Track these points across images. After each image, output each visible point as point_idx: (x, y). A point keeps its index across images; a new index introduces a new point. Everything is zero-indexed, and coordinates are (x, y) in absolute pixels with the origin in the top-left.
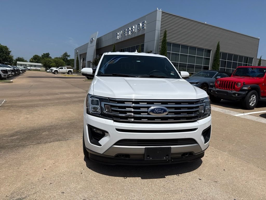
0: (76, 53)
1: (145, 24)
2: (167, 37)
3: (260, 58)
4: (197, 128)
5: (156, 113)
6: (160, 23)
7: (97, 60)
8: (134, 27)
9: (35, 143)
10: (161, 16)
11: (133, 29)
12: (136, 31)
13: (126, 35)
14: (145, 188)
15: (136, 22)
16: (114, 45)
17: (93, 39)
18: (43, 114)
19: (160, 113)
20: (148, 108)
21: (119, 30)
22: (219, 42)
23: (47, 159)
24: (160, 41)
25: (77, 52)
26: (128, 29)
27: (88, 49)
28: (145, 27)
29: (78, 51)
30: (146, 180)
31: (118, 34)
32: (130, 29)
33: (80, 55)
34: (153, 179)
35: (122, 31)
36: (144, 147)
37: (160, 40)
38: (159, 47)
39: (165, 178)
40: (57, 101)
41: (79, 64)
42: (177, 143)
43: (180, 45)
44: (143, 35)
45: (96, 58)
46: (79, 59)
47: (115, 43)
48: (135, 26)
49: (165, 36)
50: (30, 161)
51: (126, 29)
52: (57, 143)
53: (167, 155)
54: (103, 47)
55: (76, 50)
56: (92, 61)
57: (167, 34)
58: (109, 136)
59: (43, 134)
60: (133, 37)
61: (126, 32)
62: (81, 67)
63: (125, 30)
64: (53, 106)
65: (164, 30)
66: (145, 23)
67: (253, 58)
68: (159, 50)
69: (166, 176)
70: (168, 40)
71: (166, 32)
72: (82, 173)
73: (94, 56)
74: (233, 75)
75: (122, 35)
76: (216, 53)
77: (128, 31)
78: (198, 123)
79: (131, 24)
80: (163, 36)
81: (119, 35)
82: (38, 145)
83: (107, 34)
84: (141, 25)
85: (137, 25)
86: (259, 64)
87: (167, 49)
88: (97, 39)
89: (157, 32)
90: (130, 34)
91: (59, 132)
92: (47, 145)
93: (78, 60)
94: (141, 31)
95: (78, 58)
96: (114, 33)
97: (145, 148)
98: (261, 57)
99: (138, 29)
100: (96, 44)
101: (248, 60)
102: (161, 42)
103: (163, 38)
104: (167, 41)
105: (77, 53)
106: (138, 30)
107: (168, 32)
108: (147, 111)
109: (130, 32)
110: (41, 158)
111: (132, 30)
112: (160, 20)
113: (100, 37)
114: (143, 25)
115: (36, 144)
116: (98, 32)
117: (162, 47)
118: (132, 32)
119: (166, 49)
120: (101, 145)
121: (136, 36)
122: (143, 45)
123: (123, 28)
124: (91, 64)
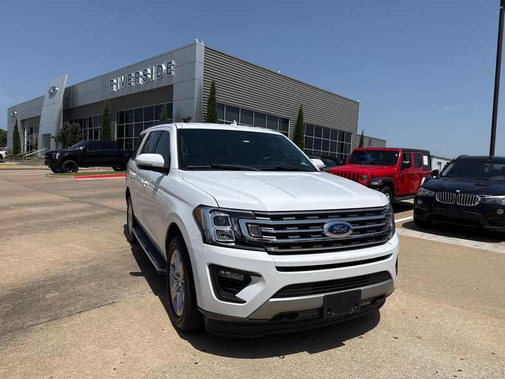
0: (12, 117)
1: (172, 67)
2: (216, 94)
3: (362, 134)
4: (392, 254)
5: (337, 233)
6: (203, 68)
7: (66, 133)
8: (149, 71)
9: (45, 320)
10: (203, 54)
11: (148, 74)
12: (153, 79)
13: (133, 84)
14: (326, 368)
15: (155, 61)
16: (107, 103)
17: (56, 89)
18: (13, 255)
19: (342, 233)
20: (322, 225)
21: (117, 74)
22: (302, 106)
23: (102, 348)
24: (204, 100)
25: (14, 114)
26: (136, 73)
27: (44, 109)
28: (172, 72)
29: (16, 113)
30: (318, 355)
31: (115, 81)
32: (141, 73)
33: (23, 121)
34: (328, 351)
35: (123, 77)
36: (323, 295)
37: (204, 97)
38: (204, 111)
39: (344, 345)
40: (21, 224)
41: (19, 141)
42: (368, 281)
43: (239, 108)
44: (171, 87)
45: (64, 129)
46: (20, 130)
47: (109, 98)
48: (152, 68)
49: (213, 92)
50: (66, 359)
51: (133, 74)
52: (95, 313)
53: (356, 305)
54: (80, 105)
55: (11, 110)
56: (54, 134)
57: (217, 88)
58: (264, 281)
59: (47, 297)
60: (148, 88)
61: (132, 79)
62: (24, 146)
63: (131, 75)
64: (21, 234)
65: (211, 81)
66: (173, 65)
67: (351, 134)
68: (203, 116)
69: (343, 342)
70: (219, 99)
71: (215, 84)
72: (197, 363)
73: (59, 123)
74: (348, 162)
75: (124, 86)
76: (298, 124)
77: (136, 78)
78: (391, 244)
79: (144, 65)
80: (209, 91)
81: (116, 84)
82: (55, 321)
83: (89, 80)
84: (164, 67)
85: (155, 67)
86: (361, 143)
87: (218, 114)
88: (66, 89)
89: (197, 82)
90: (140, 83)
91: (79, 288)
92: (78, 319)
93: (18, 133)
94: (164, 79)
95: (16, 127)
96: (107, 80)
97: (324, 297)
98: (363, 132)
99: (159, 74)
100: (64, 100)
101: (345, 136)
102: (207, 102)
103: (209, 94)
104: (217, 102)
105: (14, 116)
106: (158, 76)
107: (217, 84)
108: (321, 230)
109: (140, 79)
110: (86, 348)
111: (147, 76)
112: (203, 60)
113: (73, 86)
114: (168, 68)
115: (50, 321)
116: (67, 75)
117: (209, 112)
118: (145, 80)
119: (216, 115)
120: (244, 302)
121: (155, 87)
122: (170, 107)
123: (126, 71)
124: (52, 140)
